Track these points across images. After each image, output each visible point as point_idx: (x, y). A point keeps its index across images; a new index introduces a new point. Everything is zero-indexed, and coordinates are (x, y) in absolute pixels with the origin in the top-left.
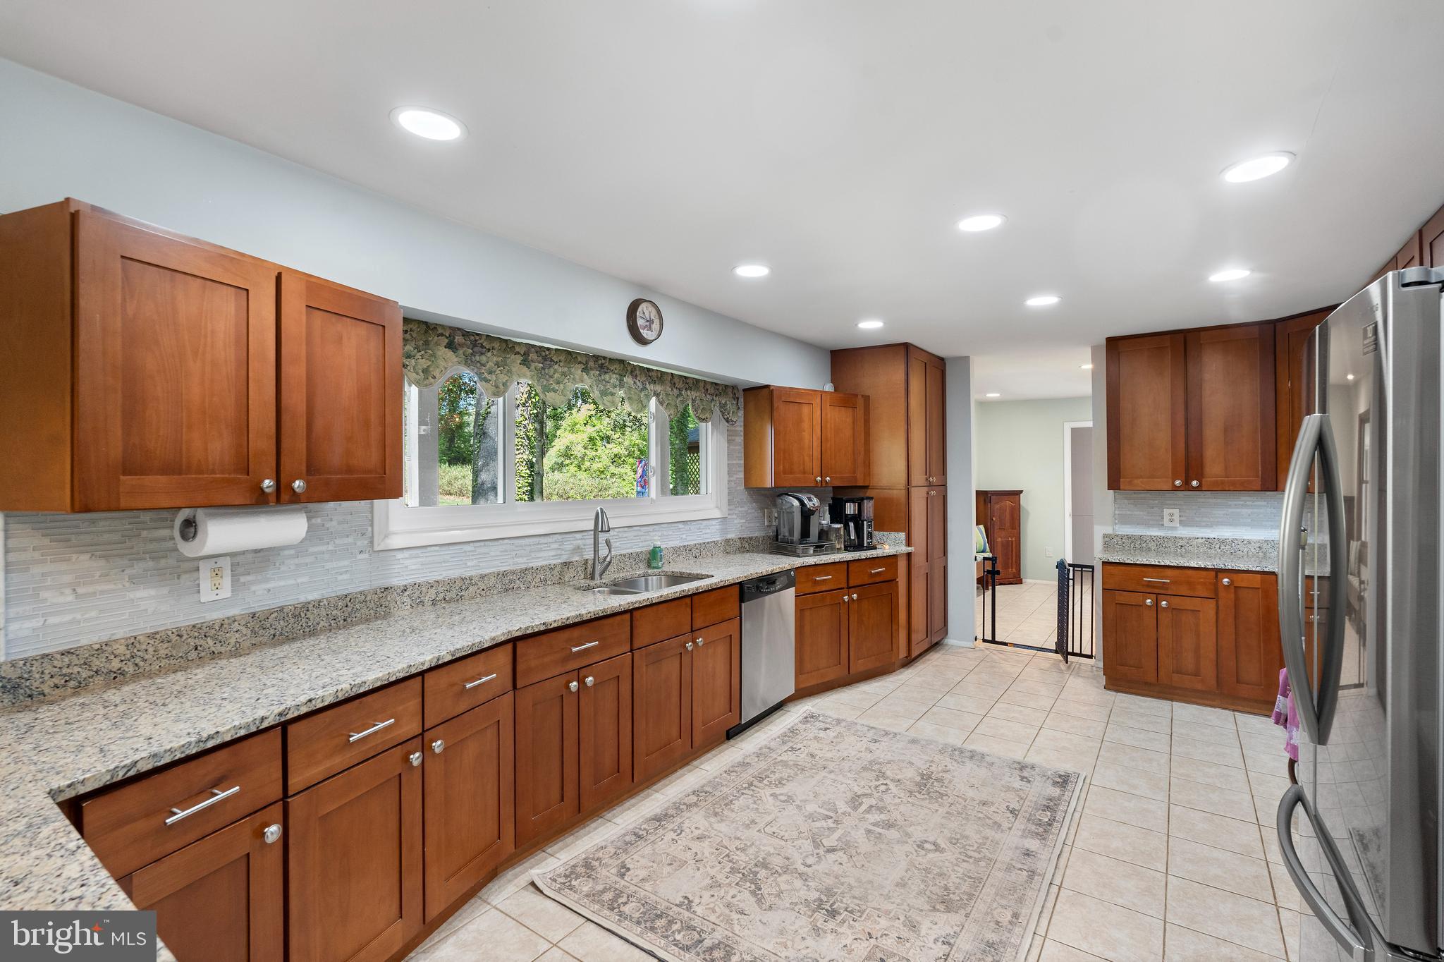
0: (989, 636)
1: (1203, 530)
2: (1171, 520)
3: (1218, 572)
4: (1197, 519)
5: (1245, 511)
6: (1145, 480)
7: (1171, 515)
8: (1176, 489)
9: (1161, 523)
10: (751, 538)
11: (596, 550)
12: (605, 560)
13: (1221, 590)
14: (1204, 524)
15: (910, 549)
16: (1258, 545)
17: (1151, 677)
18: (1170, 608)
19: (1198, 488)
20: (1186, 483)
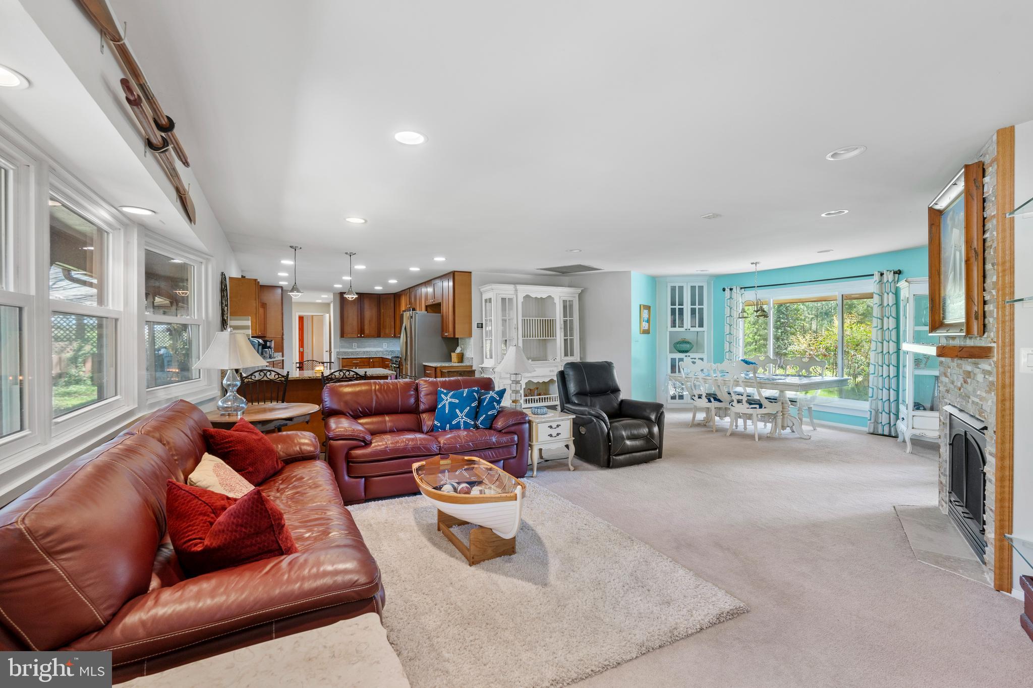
1: (363, 349)
3: (370, 358)
4: (361, 346)
5: (372, 343)
6: (350, 335)
7: (355, 345)
9: (353, 347)
15: (283, 358)
19: (363, 337)
20: (361, 335)
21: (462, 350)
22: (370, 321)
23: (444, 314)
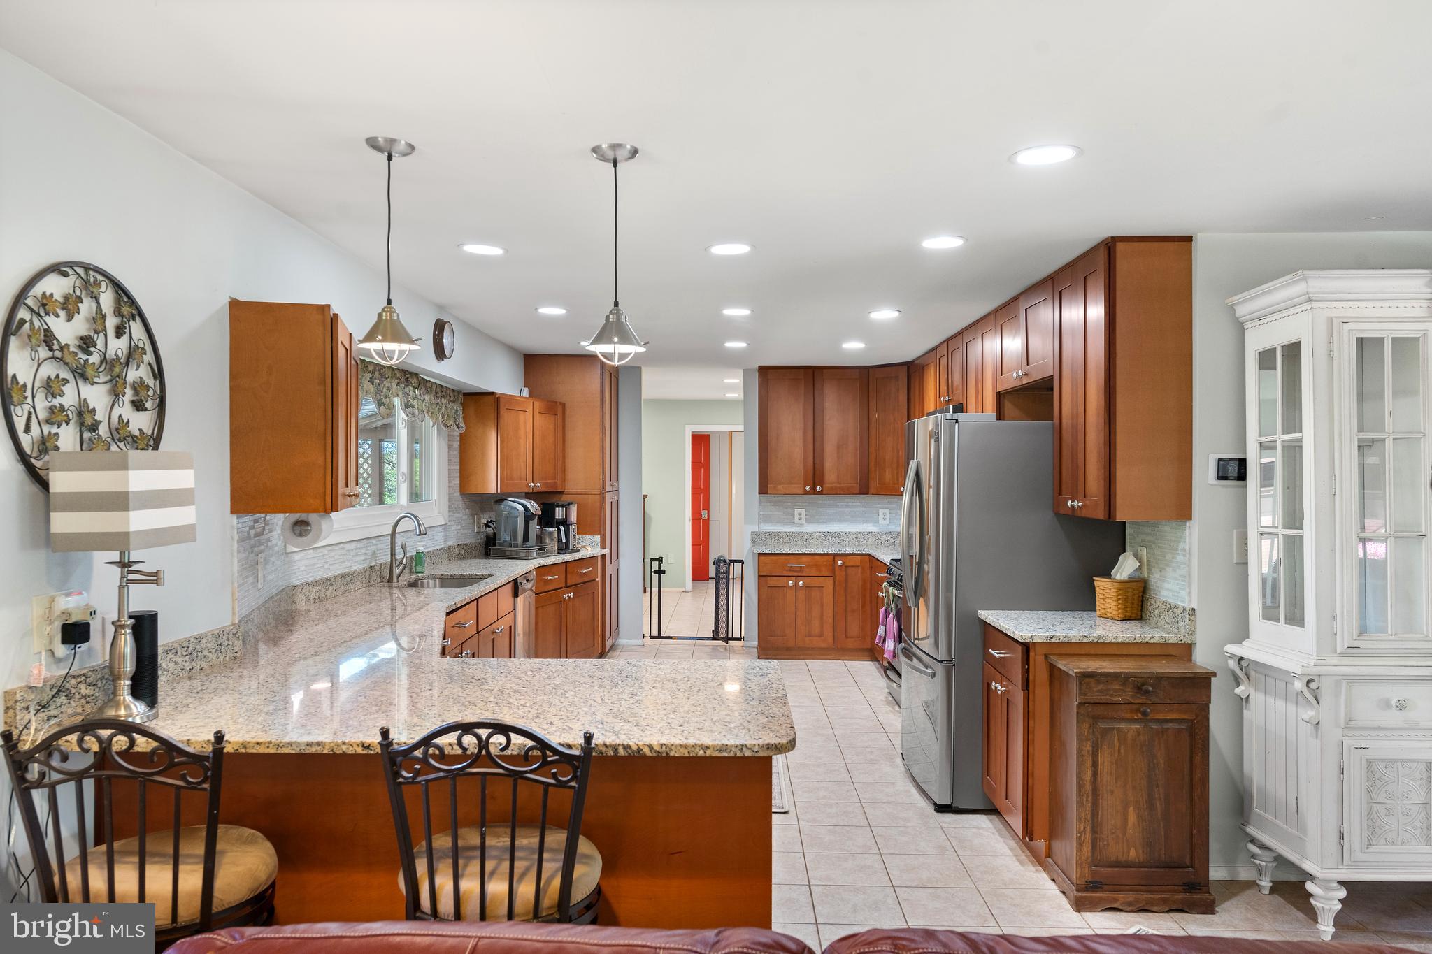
0: (655, 633)
1: (821, 526)
2: (800, 519)
3: (835, 555)
4: (817, 517)
5: (847, 510)
6: (786, 486)
7: (800, 514)
8: (806, 493)
9: (793, 521)
10: (466, 545)
11: (393, 554)
12: (401, 563)
13: (837, 569)
14: (821, 521)
15: (603, 552)
16: (855, 536)
17: (791, 644)
18: (807, 587)
19: (820, 493)
20: (814, 488)
21: (1140, 568)
22: (839, 447)
23: (1066, 421)
